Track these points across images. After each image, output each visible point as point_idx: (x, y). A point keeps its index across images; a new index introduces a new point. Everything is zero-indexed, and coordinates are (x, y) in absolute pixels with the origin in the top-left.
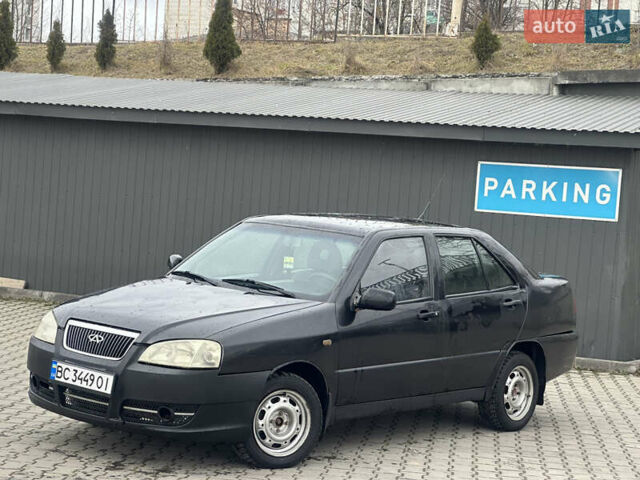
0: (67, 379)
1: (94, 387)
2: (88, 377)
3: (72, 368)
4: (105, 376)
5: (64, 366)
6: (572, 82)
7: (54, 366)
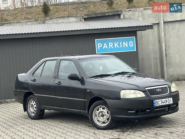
0: (159, 104)
1: (168, 103)
2: (165, 101)
3: (160, 100)
4: (170, 99)
5: (158, 101)
6: (88, 17)
7: (154, 102)
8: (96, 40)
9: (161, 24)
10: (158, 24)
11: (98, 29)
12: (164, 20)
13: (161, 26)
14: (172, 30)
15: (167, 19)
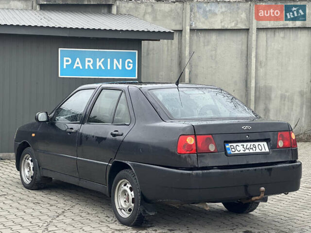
8: (60, 49)
9: (185, 33)
10: (180, 31)
11: (65, 28)
12: (191, 26)
13: (185, 36)
14: (204, 46)
15: (197, 24)
